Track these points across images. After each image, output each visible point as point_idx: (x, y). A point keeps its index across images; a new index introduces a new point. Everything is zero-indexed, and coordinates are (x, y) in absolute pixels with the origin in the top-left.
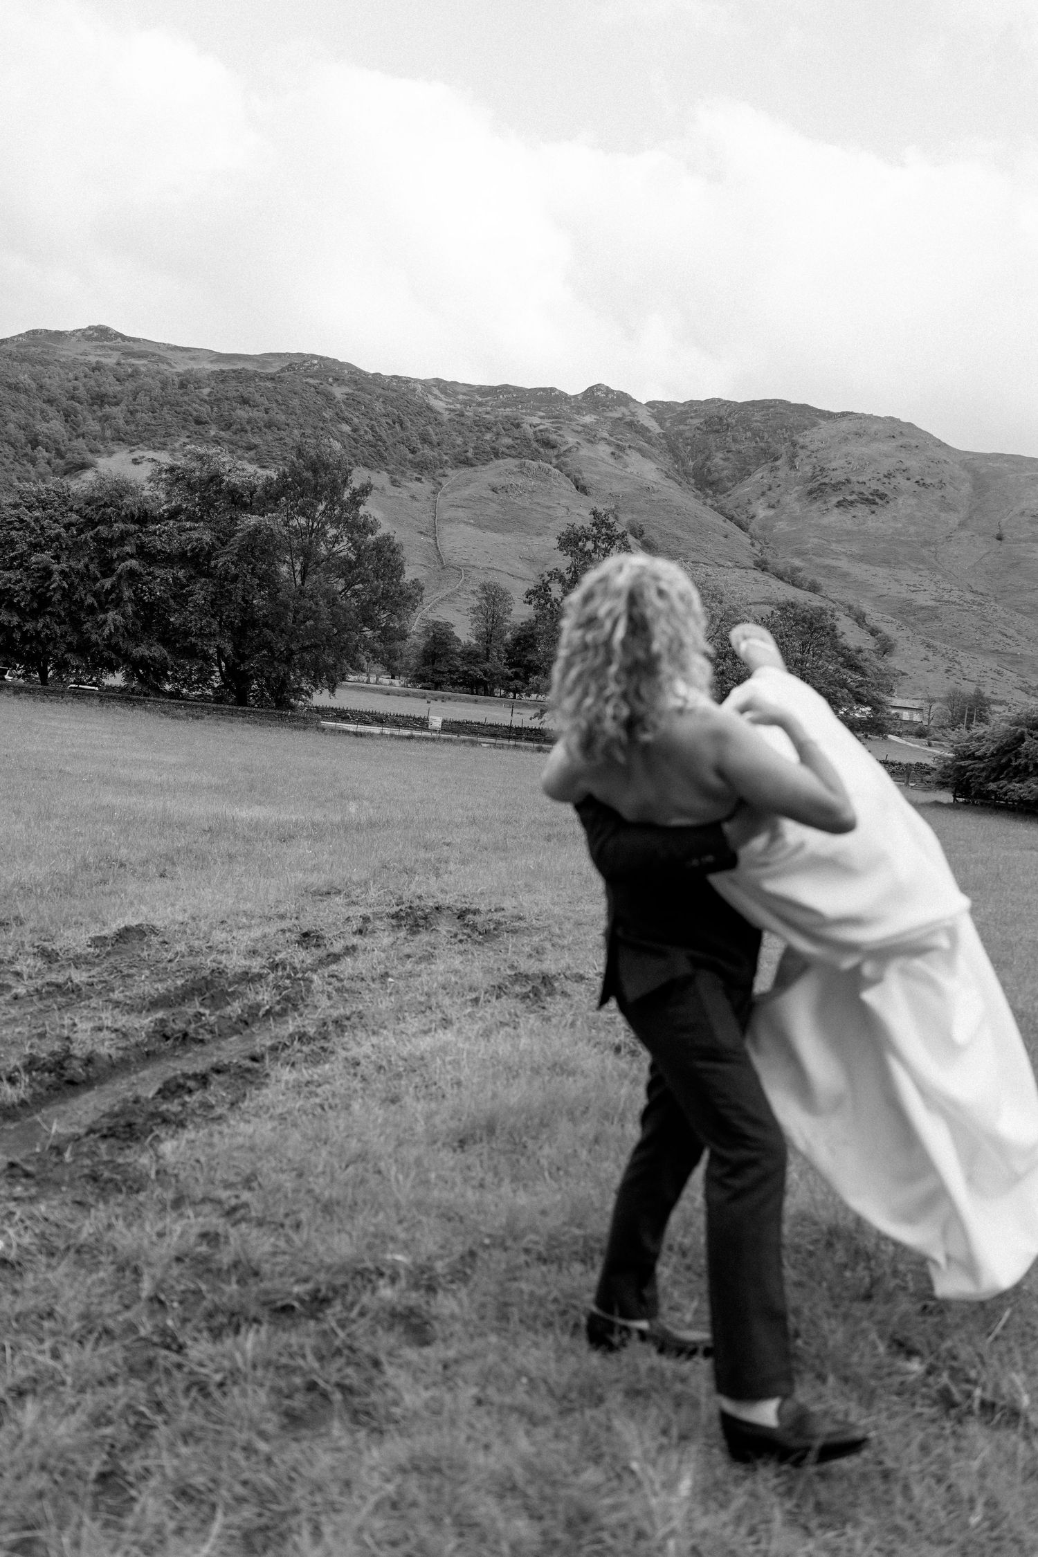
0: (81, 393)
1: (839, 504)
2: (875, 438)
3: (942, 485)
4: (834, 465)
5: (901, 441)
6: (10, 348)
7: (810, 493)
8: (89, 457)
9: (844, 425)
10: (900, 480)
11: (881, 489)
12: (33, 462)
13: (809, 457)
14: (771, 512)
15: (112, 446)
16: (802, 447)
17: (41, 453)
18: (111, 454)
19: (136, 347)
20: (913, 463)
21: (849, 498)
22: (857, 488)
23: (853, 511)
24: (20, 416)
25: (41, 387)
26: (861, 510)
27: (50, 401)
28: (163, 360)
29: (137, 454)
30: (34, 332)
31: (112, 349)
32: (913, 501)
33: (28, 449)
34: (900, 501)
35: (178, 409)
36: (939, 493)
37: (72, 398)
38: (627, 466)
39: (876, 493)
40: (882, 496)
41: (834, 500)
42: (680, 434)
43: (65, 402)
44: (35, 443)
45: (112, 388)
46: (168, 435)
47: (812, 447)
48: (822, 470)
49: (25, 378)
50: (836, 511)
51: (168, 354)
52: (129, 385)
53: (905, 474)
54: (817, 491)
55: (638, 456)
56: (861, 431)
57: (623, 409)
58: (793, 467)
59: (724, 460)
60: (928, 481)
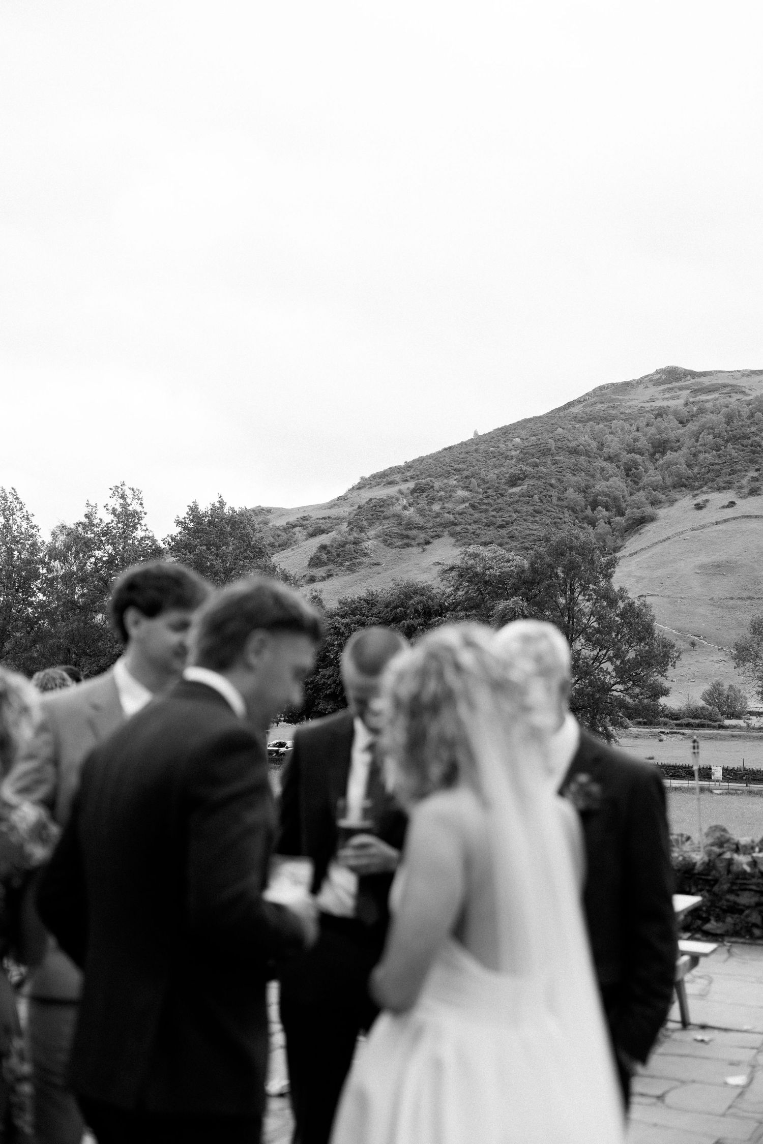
0: (643, 443)
6: (576, 410)
8: (649, 510)
12: (593, 523)
15: (674, 494)
17: (602, 512)
18: (672, 502)
19: (706, 381)
24: (580, 479)
25: (601, 446)
27: (609, 459)
28: (736, 389)
29: (700, 500)
30: (601, 388)
31: (680, 389)
33: (589, 512)
35: (745, 442)
37: (631, 451)
43: (626, 457)
44: (594, 505)
45: (673, 430)
46: (733, 472)
49: (584, 438)
51: (743, 382)
52: (692, 427)
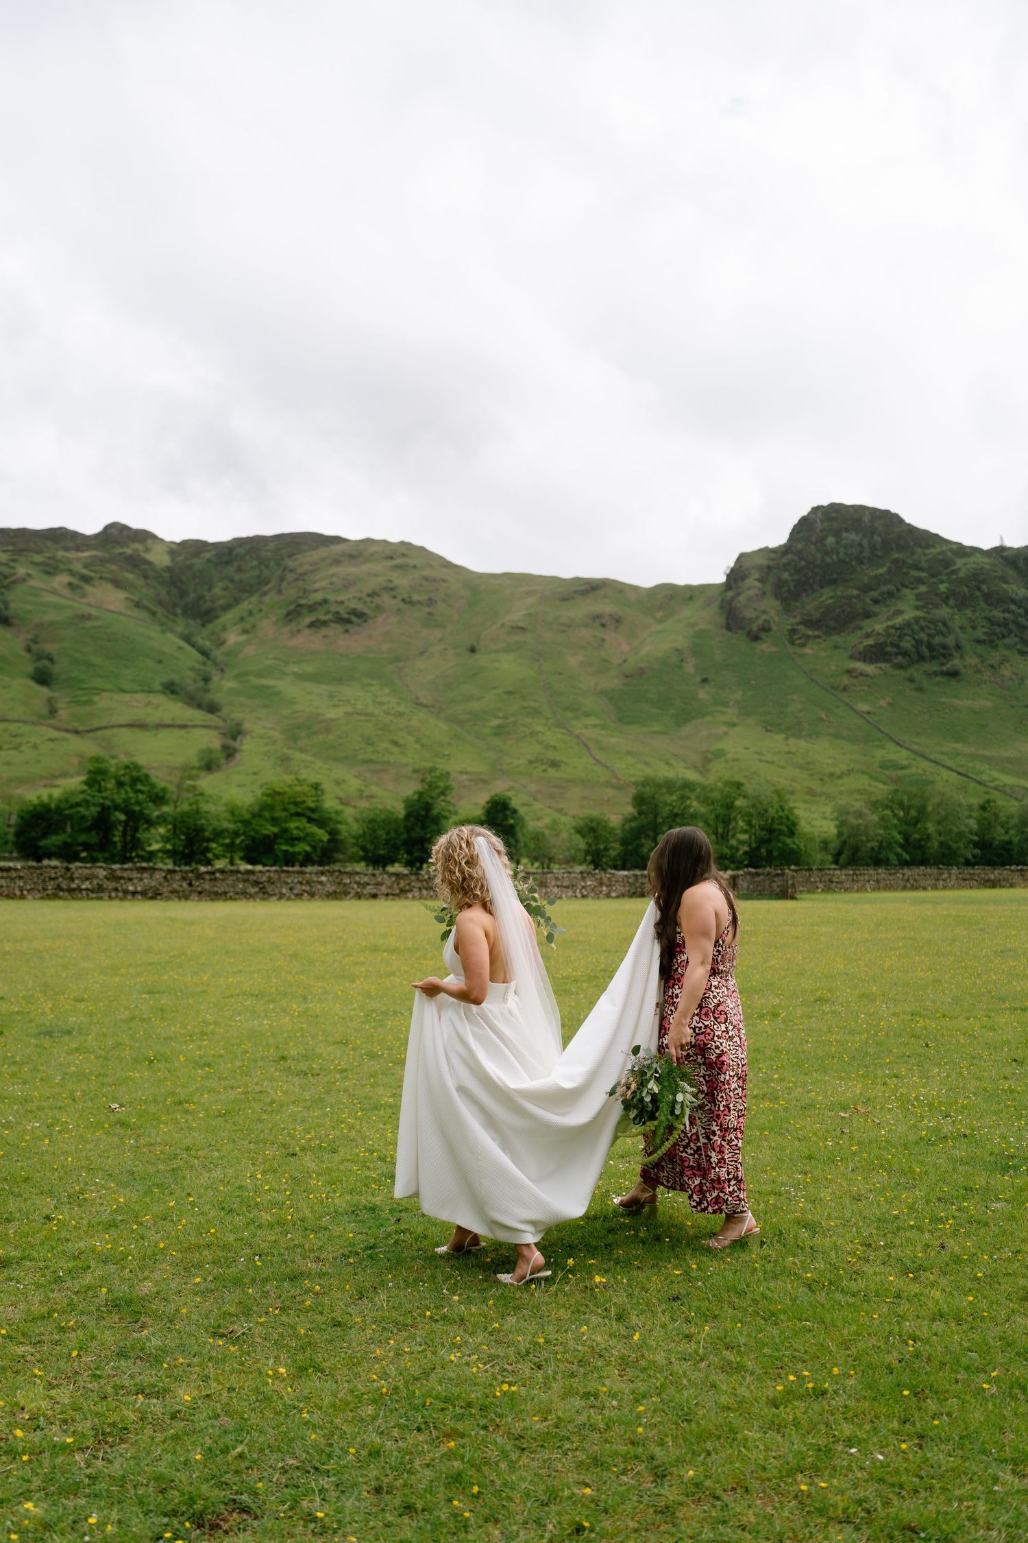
1: (312, 625)
2: (371, 558)
3: (431, 602)
4: (317, 585)
5: (398, 561)
7: (288, 614)
9: (337, 548)
10: (386, 599)
11: (360, 607)
13: (296, 580)
14: (244, 637)
16: (292, 571)
20: (402, 581)
21: (323, 618)
22: (333, 608)
23: (324, 631)
26: (334, 630)
32: (394, 619)
34: (380, 619)
36: (427, 610)
38: (84, 595)
39: (354, 612)
40: (361, 615)
41: (307, 620)
42: (190, 567)
47: (301, 570)
48: (305, 591)
50: (307, 631)
53: (393, 593)
54: (293, 614)
55: (110, 587)
56: (354, 553)
57: (139, 546)
58: (280, 592)
59: (225, 589)
60: (416, 597)
